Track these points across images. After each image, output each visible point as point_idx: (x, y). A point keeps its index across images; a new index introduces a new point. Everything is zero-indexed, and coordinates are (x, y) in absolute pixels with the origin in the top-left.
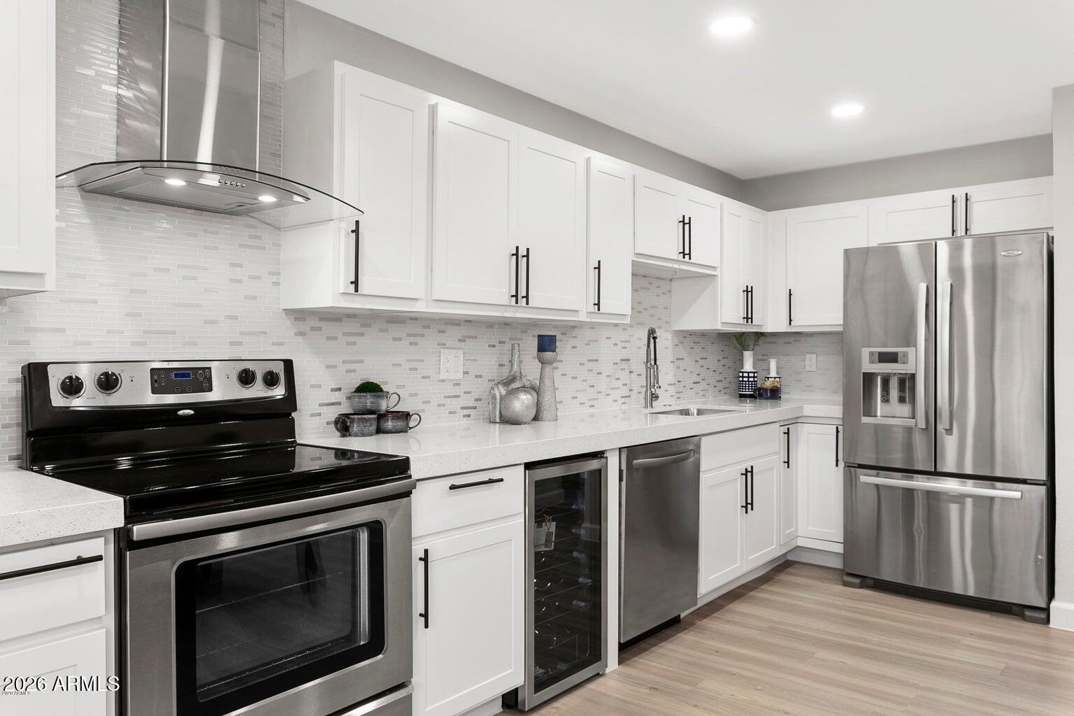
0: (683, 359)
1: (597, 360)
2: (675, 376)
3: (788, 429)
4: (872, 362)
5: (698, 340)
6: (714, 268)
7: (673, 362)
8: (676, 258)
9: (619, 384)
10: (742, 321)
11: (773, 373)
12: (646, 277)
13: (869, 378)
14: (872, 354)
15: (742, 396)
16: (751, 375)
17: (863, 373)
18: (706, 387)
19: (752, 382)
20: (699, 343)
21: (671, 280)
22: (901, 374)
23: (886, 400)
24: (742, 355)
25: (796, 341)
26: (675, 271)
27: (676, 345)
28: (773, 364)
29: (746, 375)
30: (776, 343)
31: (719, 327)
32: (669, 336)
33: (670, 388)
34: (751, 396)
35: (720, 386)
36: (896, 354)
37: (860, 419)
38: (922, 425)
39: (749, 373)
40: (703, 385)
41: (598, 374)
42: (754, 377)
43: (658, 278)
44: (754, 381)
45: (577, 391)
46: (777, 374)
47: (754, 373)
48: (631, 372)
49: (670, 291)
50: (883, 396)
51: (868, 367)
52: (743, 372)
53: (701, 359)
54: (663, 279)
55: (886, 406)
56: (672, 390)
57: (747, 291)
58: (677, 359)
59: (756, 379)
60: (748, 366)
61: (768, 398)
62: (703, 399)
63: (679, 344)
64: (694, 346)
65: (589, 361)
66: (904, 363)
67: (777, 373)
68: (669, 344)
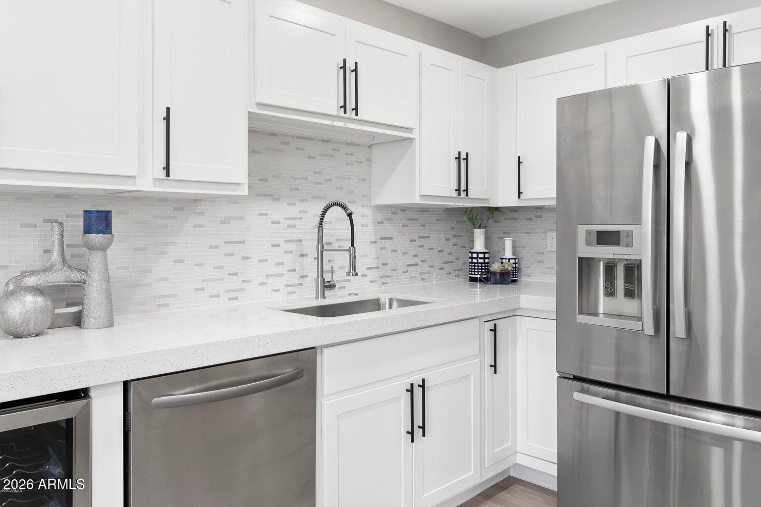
0: (391, 238)
1: (243, 242)
2: (378, 258)
3: (495, 325)
4: (589, 244)
5: (414, 216)
6: (409, 130)
7: (375, 242)
8: (335, 113)
9: (283, 270)
10: (455, 194)
11: (508, 254)
12: (328, 141)
13: (586, 265)
14: (588, 233)
15: (473, 280)
16: (481, 256)
17: (579, 258)
18: (427, 269)
19: (482, 263)
20: (417, 220)
21: (370, 147)
22: (627, 260)
23: (610, 292)
24: (473, 233)
25: (536, 217)
26: (373, 135)
27: (379, 223)
28: (508, 243)
29: (475, 255)
30: (516, 219)
31: (417, 200)
32: (368, 212)
33: (369, 272)
34: (481, 281)
35: (449, 268)
36: (617, 233)
37: (576, 317)
38: (649, 330)
39: (478, 253)
40: (424, 267)
41: (244, 258)
42: (484, 258)
43: (348, 144)
44: (484, 263)
45: (204, 281)
46: (513, 255)
47: (484, 253)
48: (302, 255)
49: (369, 160)
50: (606, 288)
51: (585, 250)
52: (472, 253)
53: (420, 237)
54: (359, 145)
55: (610, 300)
56: (373, 275)
57: (459, 158)
58: (381, 239)
59: (487, 261)
60: (479, 246)
61: (496, 283)
62: (423, 284)
63: (385, 222)
64: (409, 223)
65: (226, 243)
66: (628, 246)
67: (514, 253)
68: (369, 221)
